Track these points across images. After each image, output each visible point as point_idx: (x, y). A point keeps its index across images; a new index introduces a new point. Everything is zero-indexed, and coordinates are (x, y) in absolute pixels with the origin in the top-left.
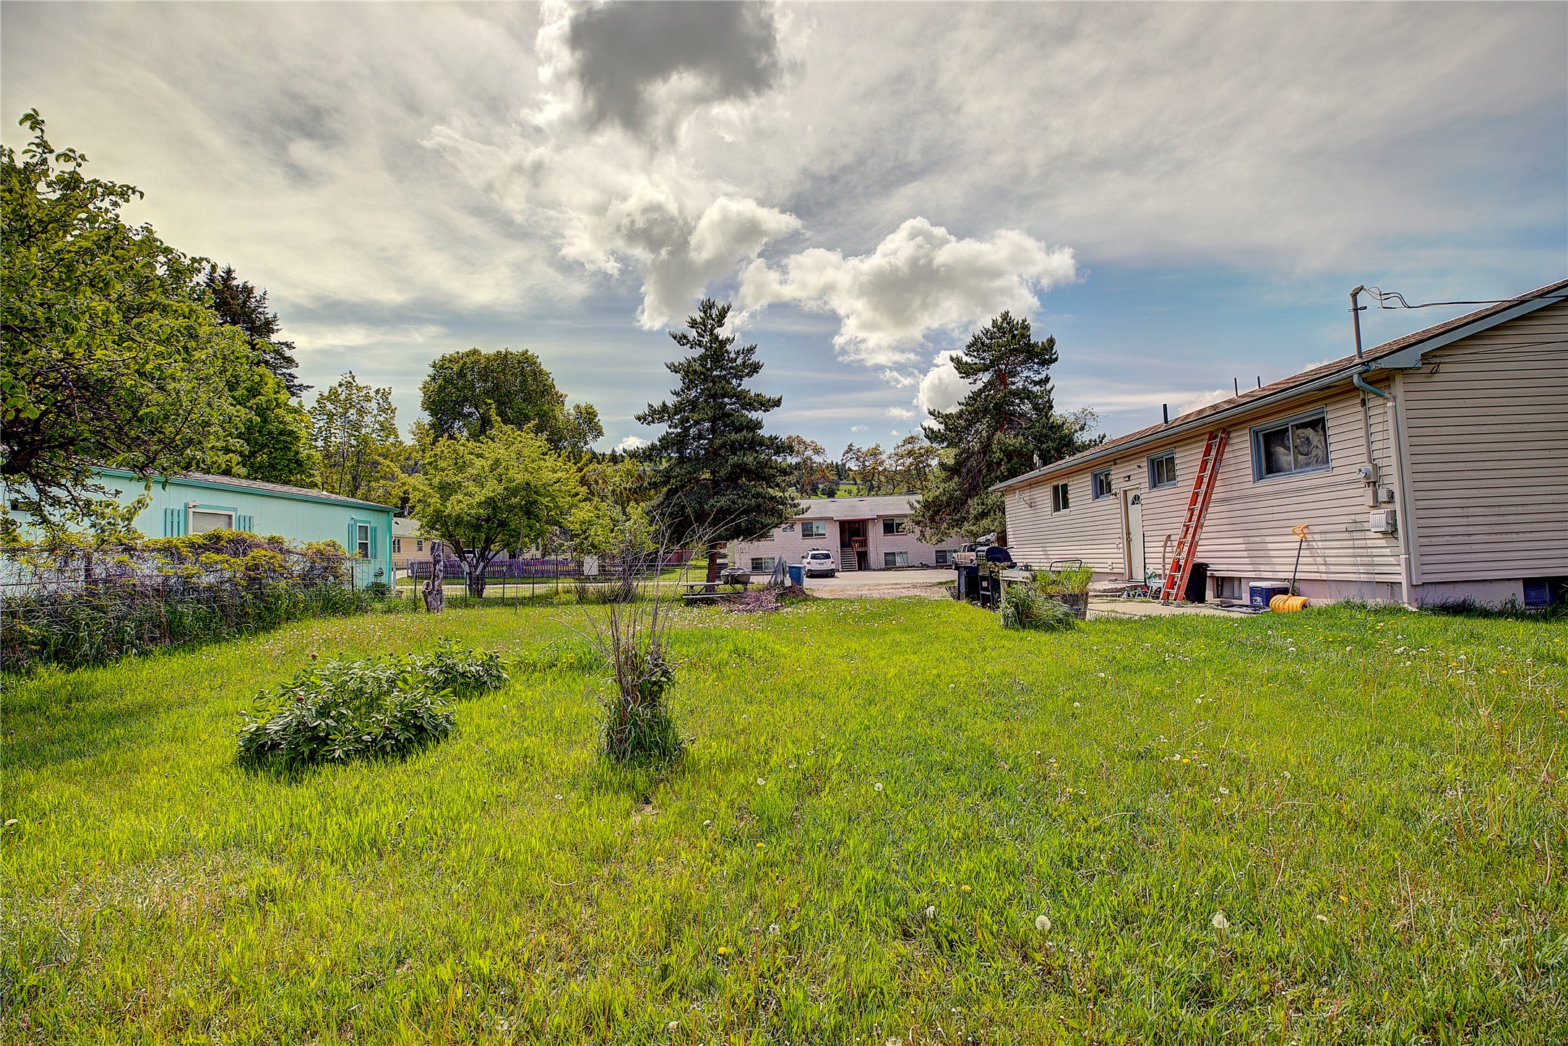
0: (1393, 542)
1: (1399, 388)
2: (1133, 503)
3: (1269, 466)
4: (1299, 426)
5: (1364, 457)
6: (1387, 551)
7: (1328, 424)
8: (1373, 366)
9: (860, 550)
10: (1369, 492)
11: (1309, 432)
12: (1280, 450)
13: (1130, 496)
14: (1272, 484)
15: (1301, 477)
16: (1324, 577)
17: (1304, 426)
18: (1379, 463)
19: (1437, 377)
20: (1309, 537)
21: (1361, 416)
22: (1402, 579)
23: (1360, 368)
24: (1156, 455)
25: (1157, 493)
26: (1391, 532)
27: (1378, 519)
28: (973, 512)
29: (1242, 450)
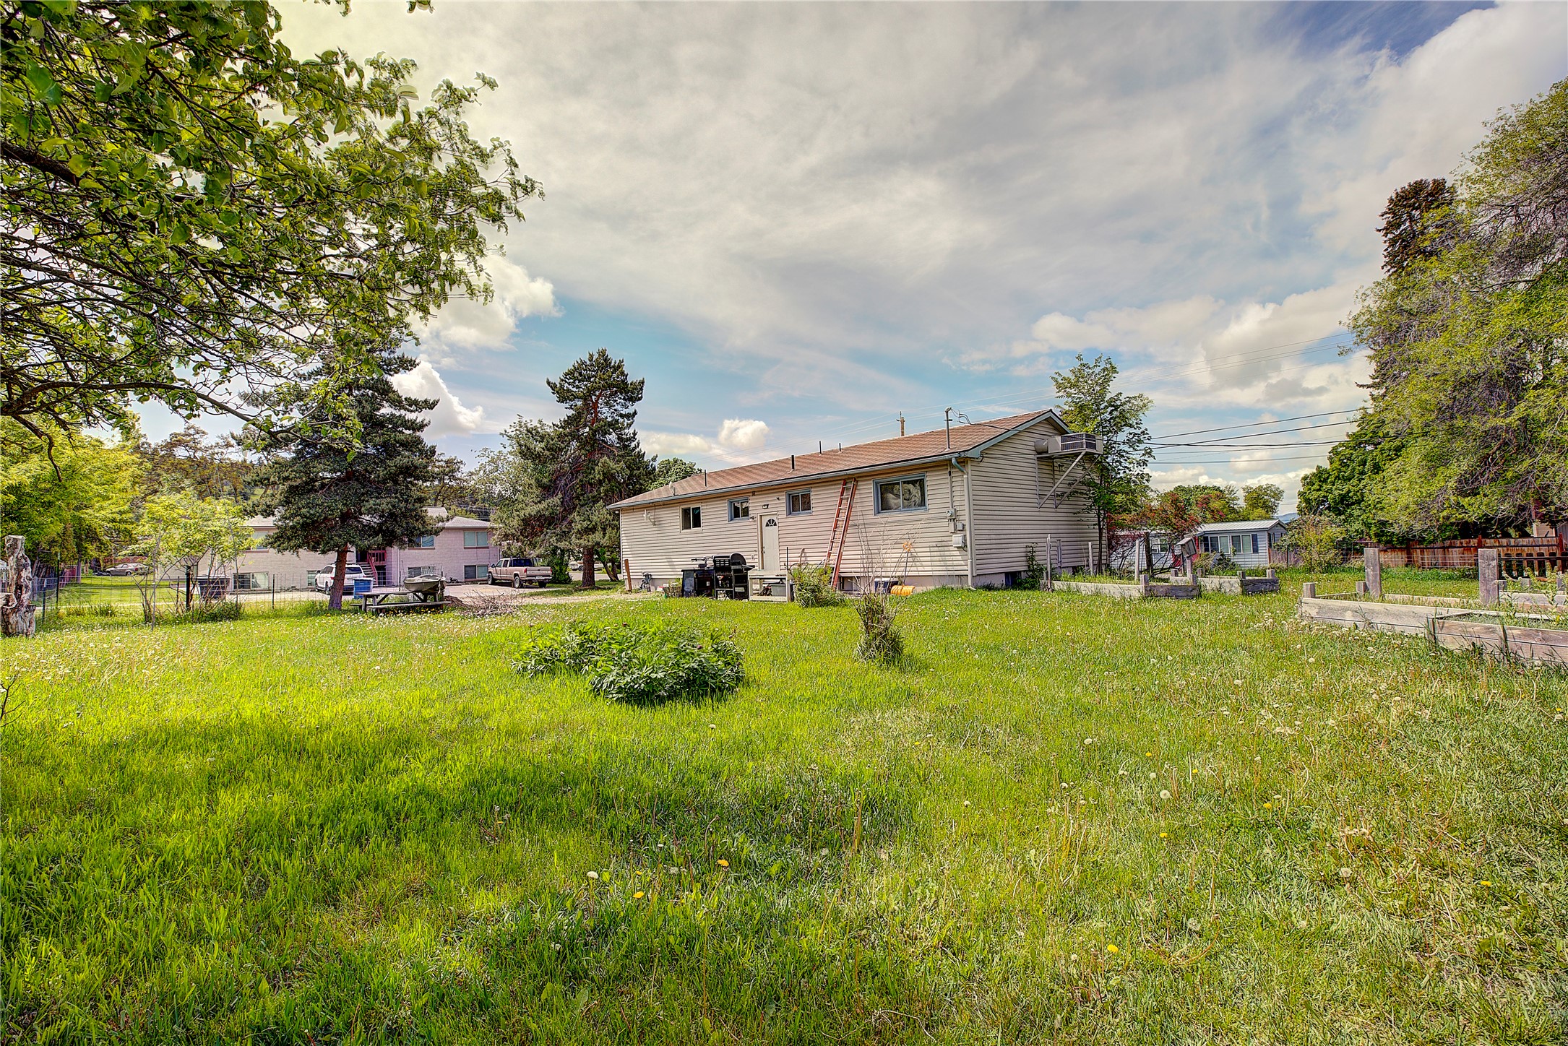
0: (964, 553)
1: (969, 468)
2: (767, 525)
3: (883, 506)
4: (904, 482)
5: (950, 505)
6: (960, 558)
7: (926, 484)
8: (963, 455)
9: (378, 564)
10: (952, 524)
11: (911, 486)
12: (890, 496)
13: (765, 520)
14: (886, 517)
15: (906, 513)
16: (921, 574)
17: (908, 482)
18: (958, 508)
19: (982, 464)
20: (912, 550)
21: (948, 481)
22: (969, 573)
23: (957, 455)
24: (794, 491)
25: (791, 518)
26: (963, 548)
27: (957, 539)
28: (577, 526)
29: (867, 493)
